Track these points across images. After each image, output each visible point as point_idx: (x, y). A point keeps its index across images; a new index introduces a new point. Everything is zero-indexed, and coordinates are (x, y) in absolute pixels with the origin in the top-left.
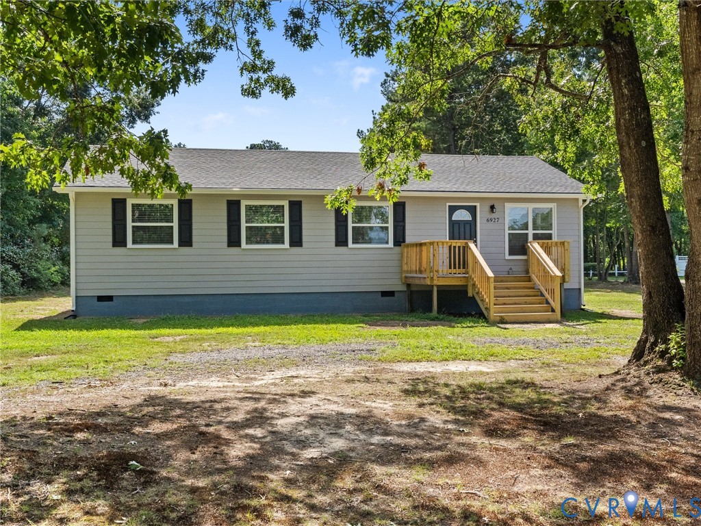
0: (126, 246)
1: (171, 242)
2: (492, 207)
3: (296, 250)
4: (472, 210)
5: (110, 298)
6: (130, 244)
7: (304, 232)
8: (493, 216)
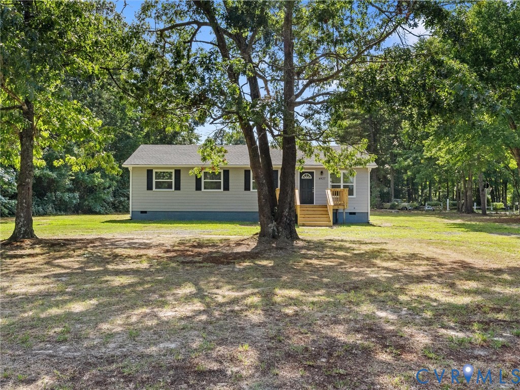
0: (152, 190)
1: (172, 188)
2: (322, 172)
3: (226, 192)
4: (312, 174)
5: (145, 212)
6: (154, 189)
7: (230, 184)
8: (322, 176)
